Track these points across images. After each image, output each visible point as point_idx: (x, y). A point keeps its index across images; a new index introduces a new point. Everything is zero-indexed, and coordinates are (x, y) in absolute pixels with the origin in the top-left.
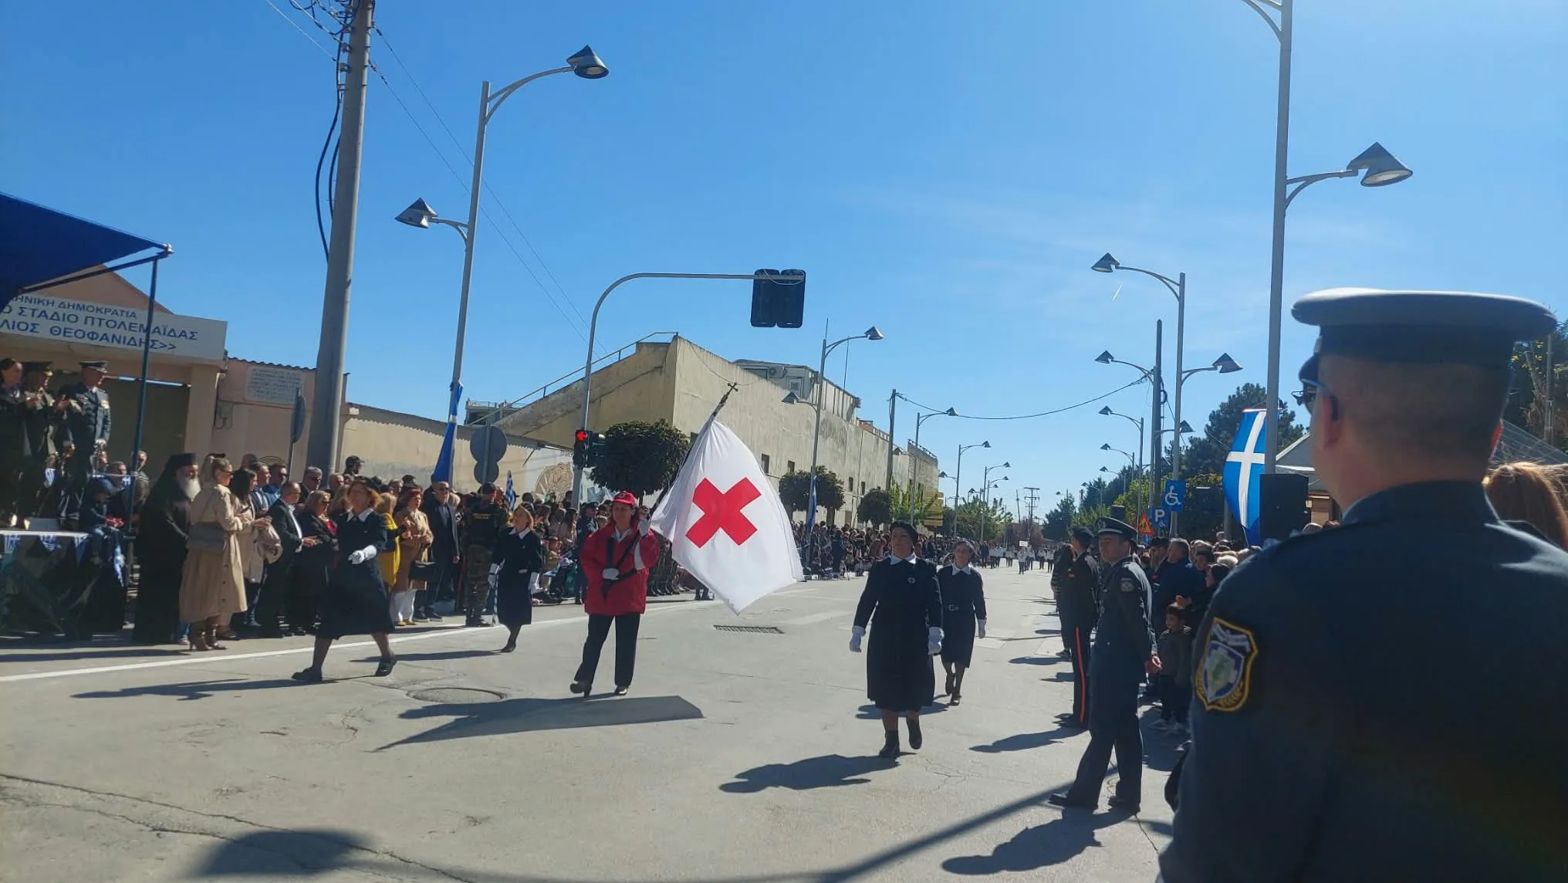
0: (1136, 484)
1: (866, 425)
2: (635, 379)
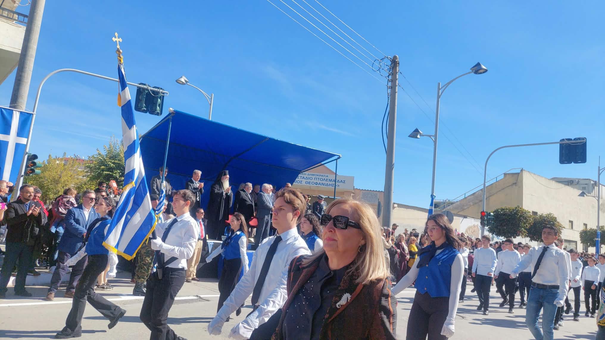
2: (504, 189)
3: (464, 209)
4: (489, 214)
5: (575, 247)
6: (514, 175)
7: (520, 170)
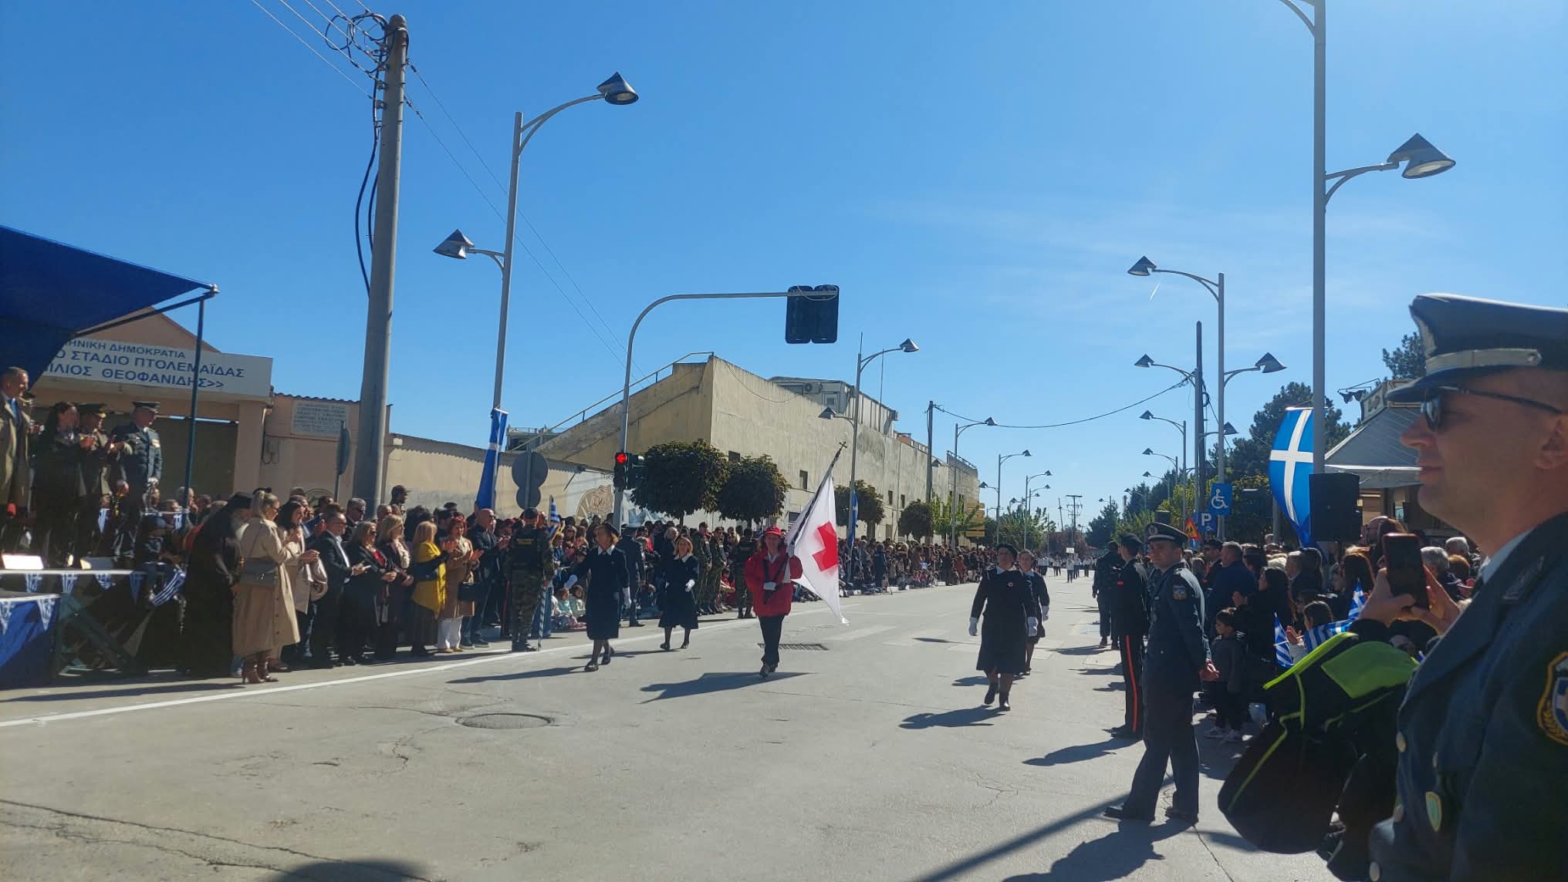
0: (1180, 489)
1: (904, 438)
2: (671, 400)
3: (581, 449)
4: (637, 461)
6: (696, 367)
7: (708, 357)
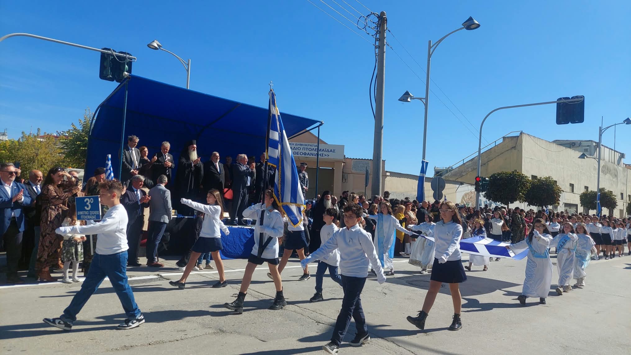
2: (503, 153)
3: (463, 176)
4: (484, 179)
5: (576, 210)
6: (514, 138)
7: (520, 133)
